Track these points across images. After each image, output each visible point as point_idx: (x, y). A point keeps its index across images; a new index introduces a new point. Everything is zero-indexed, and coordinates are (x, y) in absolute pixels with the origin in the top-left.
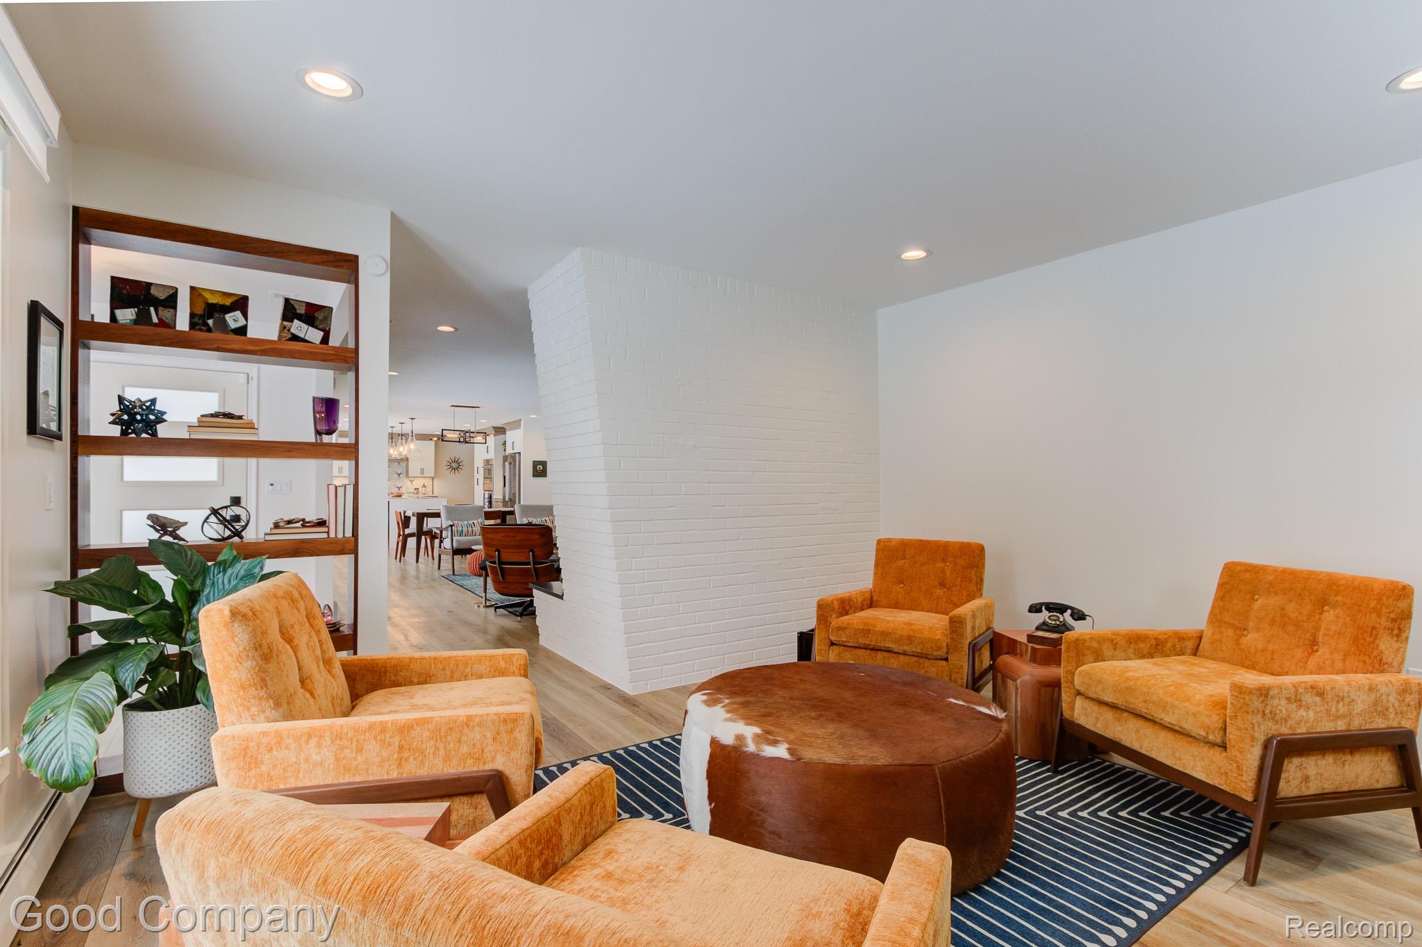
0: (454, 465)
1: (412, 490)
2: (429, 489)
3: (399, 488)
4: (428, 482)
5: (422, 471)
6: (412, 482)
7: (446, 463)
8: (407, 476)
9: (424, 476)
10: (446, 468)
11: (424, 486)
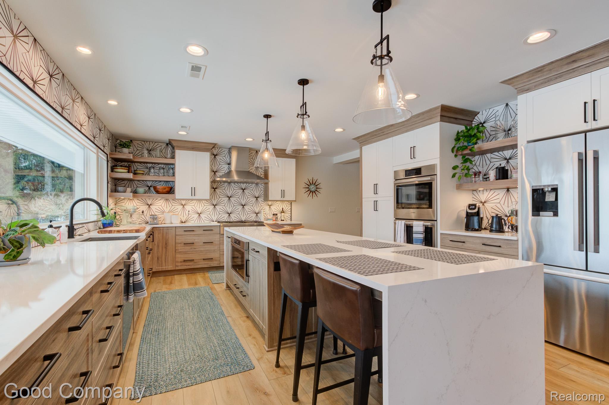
0: (313, 188)
1: (272, 216)
2: (287, 215)
3: (257, 214)
4: (286, 206)
5: (283, 193)
6: (270, 206)
7: (304, 185)
8: (266, 198)
9: (284, 199)
10: (304, 190)
11: (283, 212)
